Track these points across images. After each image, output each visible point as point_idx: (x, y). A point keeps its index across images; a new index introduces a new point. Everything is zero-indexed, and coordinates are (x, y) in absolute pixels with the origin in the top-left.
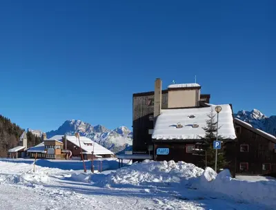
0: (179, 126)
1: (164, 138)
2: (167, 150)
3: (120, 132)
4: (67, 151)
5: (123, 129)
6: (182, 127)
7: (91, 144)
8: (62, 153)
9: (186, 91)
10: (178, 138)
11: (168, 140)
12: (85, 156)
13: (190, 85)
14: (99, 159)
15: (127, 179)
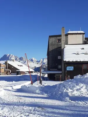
0: (78, 54)
1: (71, 61)
2: (73, 67)
3: (32, 60)
4: (8, 70)
5: (33, 59)
6: (79, 54)
7: (22, 66)
8: (5, 71)
9: (77, 35)
10: (79, 61)
11: (73, 61)
12: (18, 73)
13: (79, 32)
14: (27, 74)
15: (77, 90)
